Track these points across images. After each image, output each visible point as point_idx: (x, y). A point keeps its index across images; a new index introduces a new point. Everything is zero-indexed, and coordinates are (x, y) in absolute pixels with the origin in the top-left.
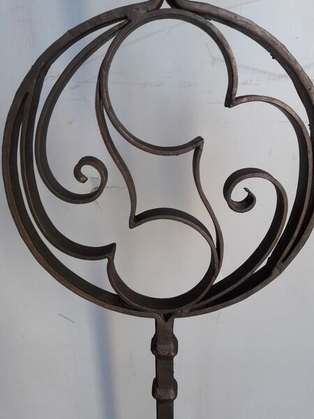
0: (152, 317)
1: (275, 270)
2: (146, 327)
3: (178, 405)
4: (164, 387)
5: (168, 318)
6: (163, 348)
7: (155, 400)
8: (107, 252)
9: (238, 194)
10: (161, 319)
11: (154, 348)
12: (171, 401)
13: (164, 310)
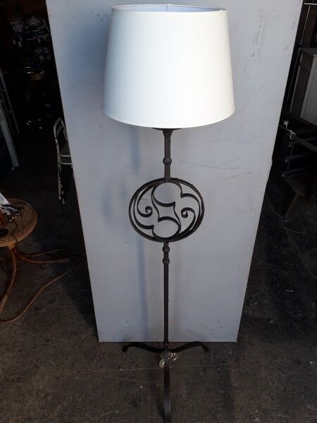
0: (163, 242)
2: (162, 245)
3: (170, 266)
4: (166, 261)
5: (167, 242)
6: (166, 250)
7: (164, 264)
8: (152, 227)
9: (184, 213)
10: (165, 243)
13: (166, 241)
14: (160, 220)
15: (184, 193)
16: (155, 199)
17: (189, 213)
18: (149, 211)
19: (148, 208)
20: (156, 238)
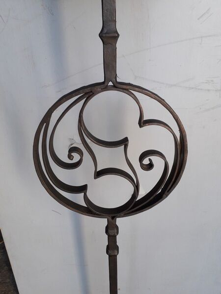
0: (106, 218)
1: (164, 196)
2: (103, 222)
3: (119, 258)
4: (112, 249)
5: (114, 218)
6: (112, 231)
7: (108, 256)
8: (83, 189)
9: (146, 161)
10: (110, 219)
11: (107, 232)
12: (116, 256)
13: (113, 214)
14: (99, 174)
15: (145, 118)
16: (86, 130)
17: (155, 159)
18: (76, 157)
19: (73, 150)
20: (91, 210)
